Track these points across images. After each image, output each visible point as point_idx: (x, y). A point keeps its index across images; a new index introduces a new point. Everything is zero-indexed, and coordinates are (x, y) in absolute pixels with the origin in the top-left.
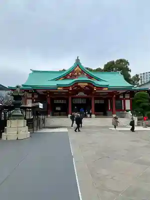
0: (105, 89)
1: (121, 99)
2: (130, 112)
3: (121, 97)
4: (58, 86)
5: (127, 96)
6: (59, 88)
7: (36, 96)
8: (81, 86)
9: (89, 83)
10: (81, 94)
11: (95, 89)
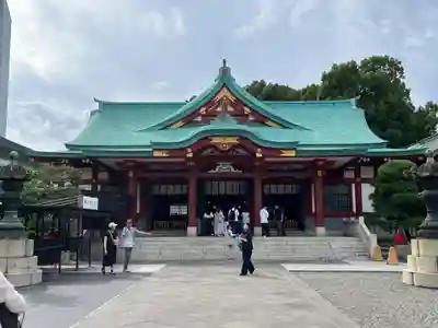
0: (286, 154)
1: (350, 181)
2: (361, 219)
3: (349, 175)
4: (157, 146)
5: (367, 173)
6: (156, 154)
7: (103, 176)
8: (221, 147)
9: (242, 138)
10: (224, 168)
11: (258, 155)
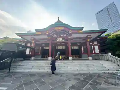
0: (79, 32)
1: (91, 45)
6: (37, 33)
10: (60, 40)
11: (70, 32)
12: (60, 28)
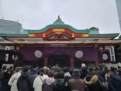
12: (60, 30)
